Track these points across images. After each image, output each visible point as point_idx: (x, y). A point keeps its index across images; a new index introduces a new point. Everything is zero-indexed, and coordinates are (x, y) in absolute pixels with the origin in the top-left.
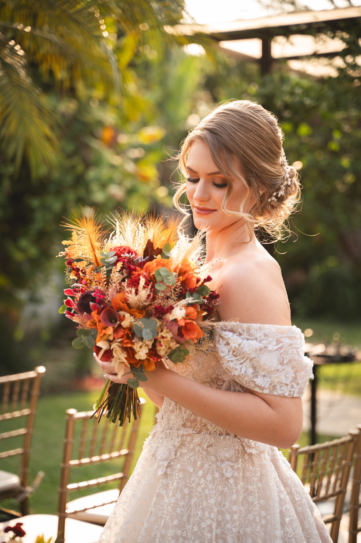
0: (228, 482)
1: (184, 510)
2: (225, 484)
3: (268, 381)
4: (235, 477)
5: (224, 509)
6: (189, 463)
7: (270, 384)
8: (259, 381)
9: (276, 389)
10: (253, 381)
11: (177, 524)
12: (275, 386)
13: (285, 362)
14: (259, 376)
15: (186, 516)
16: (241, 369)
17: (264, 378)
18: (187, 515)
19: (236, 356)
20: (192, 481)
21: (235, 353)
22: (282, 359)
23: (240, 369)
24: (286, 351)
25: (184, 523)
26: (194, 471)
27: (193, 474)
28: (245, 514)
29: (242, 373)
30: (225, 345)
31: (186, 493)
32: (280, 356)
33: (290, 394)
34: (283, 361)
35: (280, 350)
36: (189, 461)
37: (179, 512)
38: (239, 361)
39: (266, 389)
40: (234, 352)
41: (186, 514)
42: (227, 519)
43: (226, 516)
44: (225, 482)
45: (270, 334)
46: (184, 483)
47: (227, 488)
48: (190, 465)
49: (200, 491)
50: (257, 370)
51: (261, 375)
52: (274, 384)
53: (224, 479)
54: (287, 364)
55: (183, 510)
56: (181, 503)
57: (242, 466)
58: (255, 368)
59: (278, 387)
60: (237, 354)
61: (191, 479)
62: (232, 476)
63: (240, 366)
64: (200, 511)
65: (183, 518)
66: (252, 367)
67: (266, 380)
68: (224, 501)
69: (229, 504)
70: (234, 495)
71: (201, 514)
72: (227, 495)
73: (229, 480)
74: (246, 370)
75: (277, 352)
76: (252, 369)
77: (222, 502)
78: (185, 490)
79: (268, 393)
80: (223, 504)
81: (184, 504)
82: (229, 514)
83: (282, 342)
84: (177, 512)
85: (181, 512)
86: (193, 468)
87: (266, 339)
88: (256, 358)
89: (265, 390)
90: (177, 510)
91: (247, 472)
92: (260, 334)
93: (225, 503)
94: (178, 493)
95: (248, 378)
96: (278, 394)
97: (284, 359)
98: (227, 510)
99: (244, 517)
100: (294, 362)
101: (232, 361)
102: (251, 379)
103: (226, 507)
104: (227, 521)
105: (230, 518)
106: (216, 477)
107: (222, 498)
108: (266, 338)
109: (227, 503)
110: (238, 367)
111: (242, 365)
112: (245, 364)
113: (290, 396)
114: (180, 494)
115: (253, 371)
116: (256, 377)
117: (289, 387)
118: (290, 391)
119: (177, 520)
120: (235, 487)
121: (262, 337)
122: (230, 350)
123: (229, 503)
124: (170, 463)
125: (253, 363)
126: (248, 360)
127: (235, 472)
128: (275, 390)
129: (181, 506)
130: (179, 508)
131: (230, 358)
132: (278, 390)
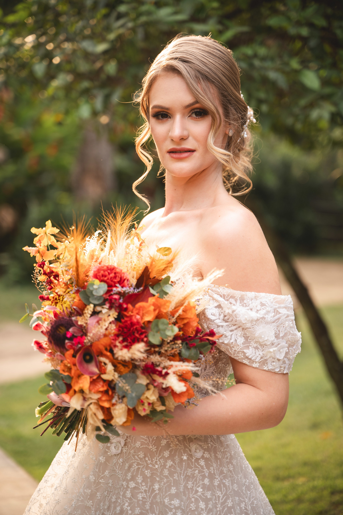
0: (198, 464)
1: (147, 495)
2: (196, 467)
3: (259, 354)
4: (206, 458)
5: (197, 495)
6: (151, 440)
7: (261, 358)
8: (250, 352)
9: (267, 363)
10: (244, 352)
11: (138, 513)
12: (266, 360)
13: (281, 335)
14: (250, 347)
15: (148, 503)
16: (231, 336)
17: (256, 350)
18: (150, 502)
19: (226, 322)
20: (154, 462)
21: (226, 318)
22: (278, 332)
23: (229, 337)
24: (283, 324)
25: (147, 511)
26: (157, 451)
27: (156, 454)
28: (224, 499)
29: (232, 341)
30: (216, 307)
31: (148, 476)
32: (277, 329)
33: (280, 370)
34: (279, 334)
35: (277, 322)
36: (150, 439)
37: (141, 499)
38: (229, 327)
39: (256, 362)
40: (225, 316)
41: (148, 500)
42: (201, 508)
43: (200, 504)
44: (195, 464)
45: (267, 303)
46: (146, 464)
47: (197, 471)
48: (152, 443)
49: (166, 474)
50: (249, 340)
51: (252, 346)
52: (265, 358)
53: (193, 460)
54: (283, 337)
55: (146, 497)
56: (143, 487)
57: (212, 446)
58: (246, 338)
59: (269, 362)
60: (228, 319)
61: (153, 460)
62: (203, 457)
63: (231, 333)
64: (167, 498)
65: (146, 506)
66: (244, 337)
67: (257, 354)
68: (196, 486)
69: (201, 490)
70: (206, 479)
71: (168, 502)
72: (198, 479)
73: (200, 461)
74: (236, 339)
75: (275, 324)
76: (243, 338)
77: (194, 488)
78: (146, 472)
79: (257, 366)
80: (195, 489)
81: (146, 489)
82: (203, 502)
83: (280, 313)
84: (139, 499)
85: (143, 498)
86: (156, 447)
87: (263, 309)
88: (250, 328)
89: (254, 363)
90: (138, 496)
91: (218, 453)
92: (256, 304)
93: (198, 489)
94: (139, 476)
95: (238, 347)
96: (269, 369)
97: (281, 332)
98: (200, 496)
99: (222, 504)
100: (289, 336)
101: (222, 326)
102: (241, 349)
103: (199, 494)
104: (202, 509)
105: (205, 506)
106: (184, 459)
107: (193, 483)
108: (263, 307)
109: (200, 488)
110: (229, 334)
111: (232, 332)
112: (235, 331)
113: (280, 373)
114: (141, 477)
115: (244, 340)
116: (248, 347)
117: (281, 362)
118: (281, 367)
119: (139, 509)
120: (206, 470)
121: (259, 307)
122: (220, 313)
123: (201, 488)
124: (126, 440)
125: (246, 333)
126: (241, 329)
127: (206, 453)
128: (266, 365)
129: (142, 491)
130: (140, 494)
131: (221, 322)
132: (269, 364)
